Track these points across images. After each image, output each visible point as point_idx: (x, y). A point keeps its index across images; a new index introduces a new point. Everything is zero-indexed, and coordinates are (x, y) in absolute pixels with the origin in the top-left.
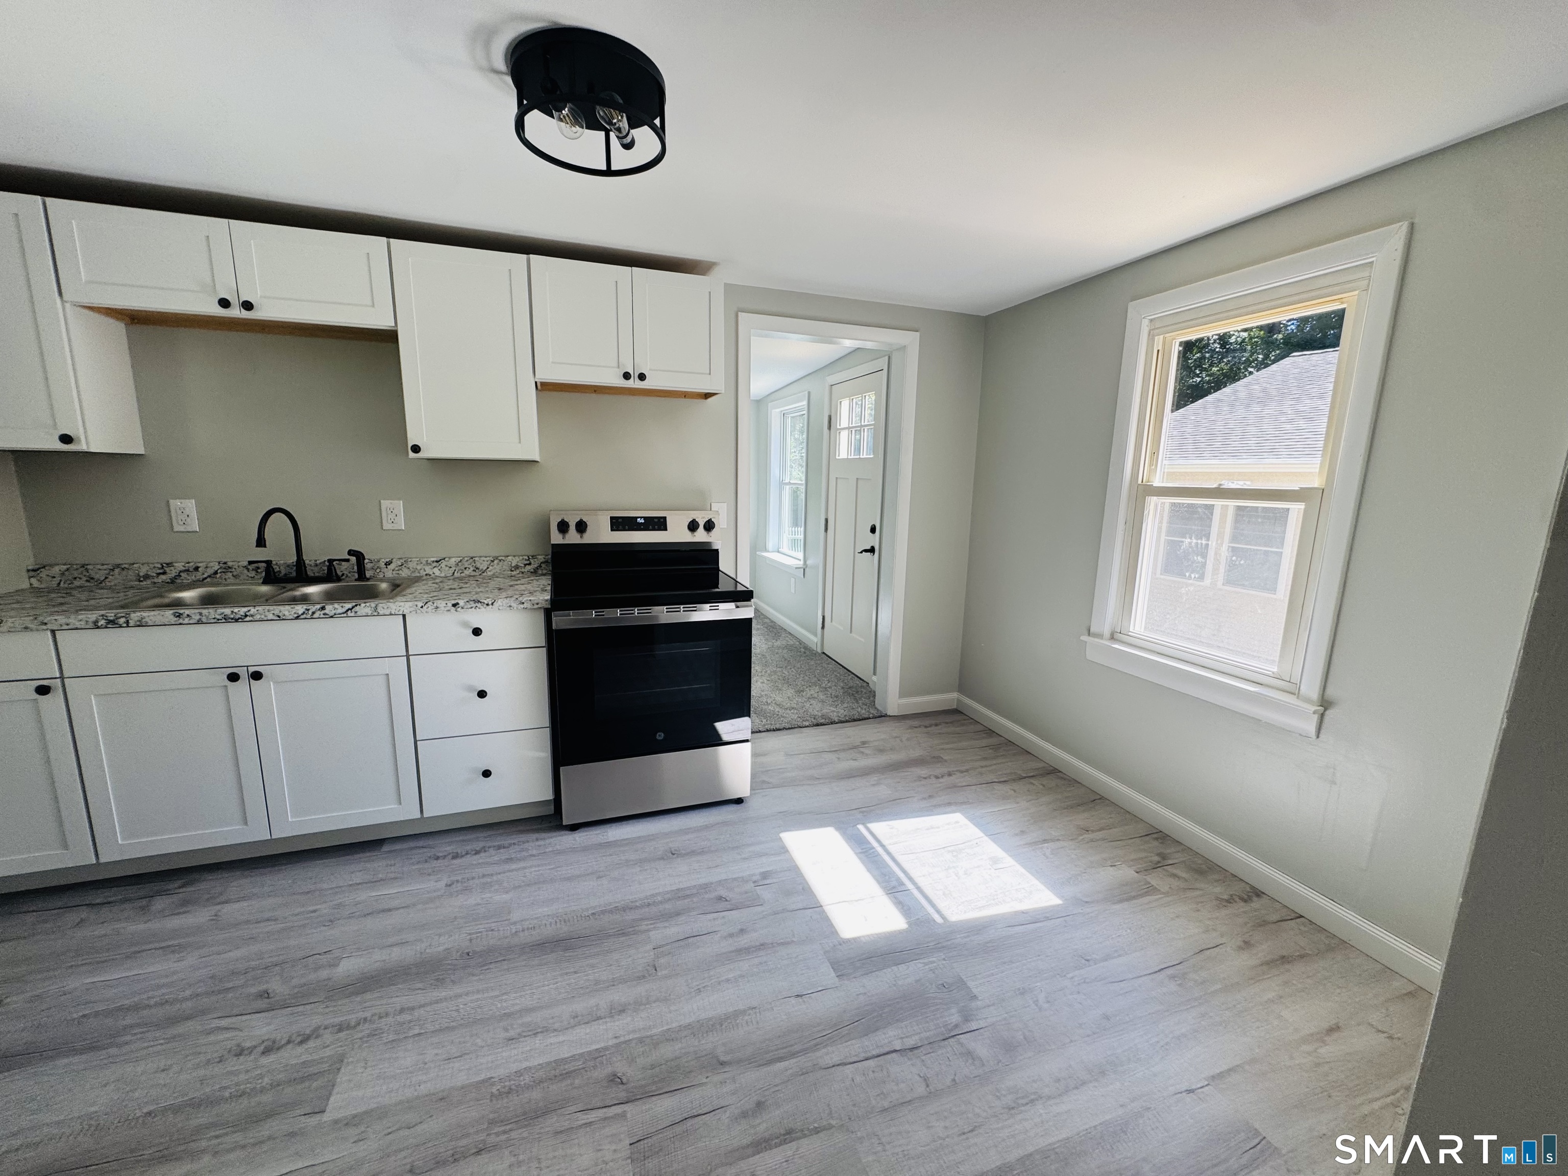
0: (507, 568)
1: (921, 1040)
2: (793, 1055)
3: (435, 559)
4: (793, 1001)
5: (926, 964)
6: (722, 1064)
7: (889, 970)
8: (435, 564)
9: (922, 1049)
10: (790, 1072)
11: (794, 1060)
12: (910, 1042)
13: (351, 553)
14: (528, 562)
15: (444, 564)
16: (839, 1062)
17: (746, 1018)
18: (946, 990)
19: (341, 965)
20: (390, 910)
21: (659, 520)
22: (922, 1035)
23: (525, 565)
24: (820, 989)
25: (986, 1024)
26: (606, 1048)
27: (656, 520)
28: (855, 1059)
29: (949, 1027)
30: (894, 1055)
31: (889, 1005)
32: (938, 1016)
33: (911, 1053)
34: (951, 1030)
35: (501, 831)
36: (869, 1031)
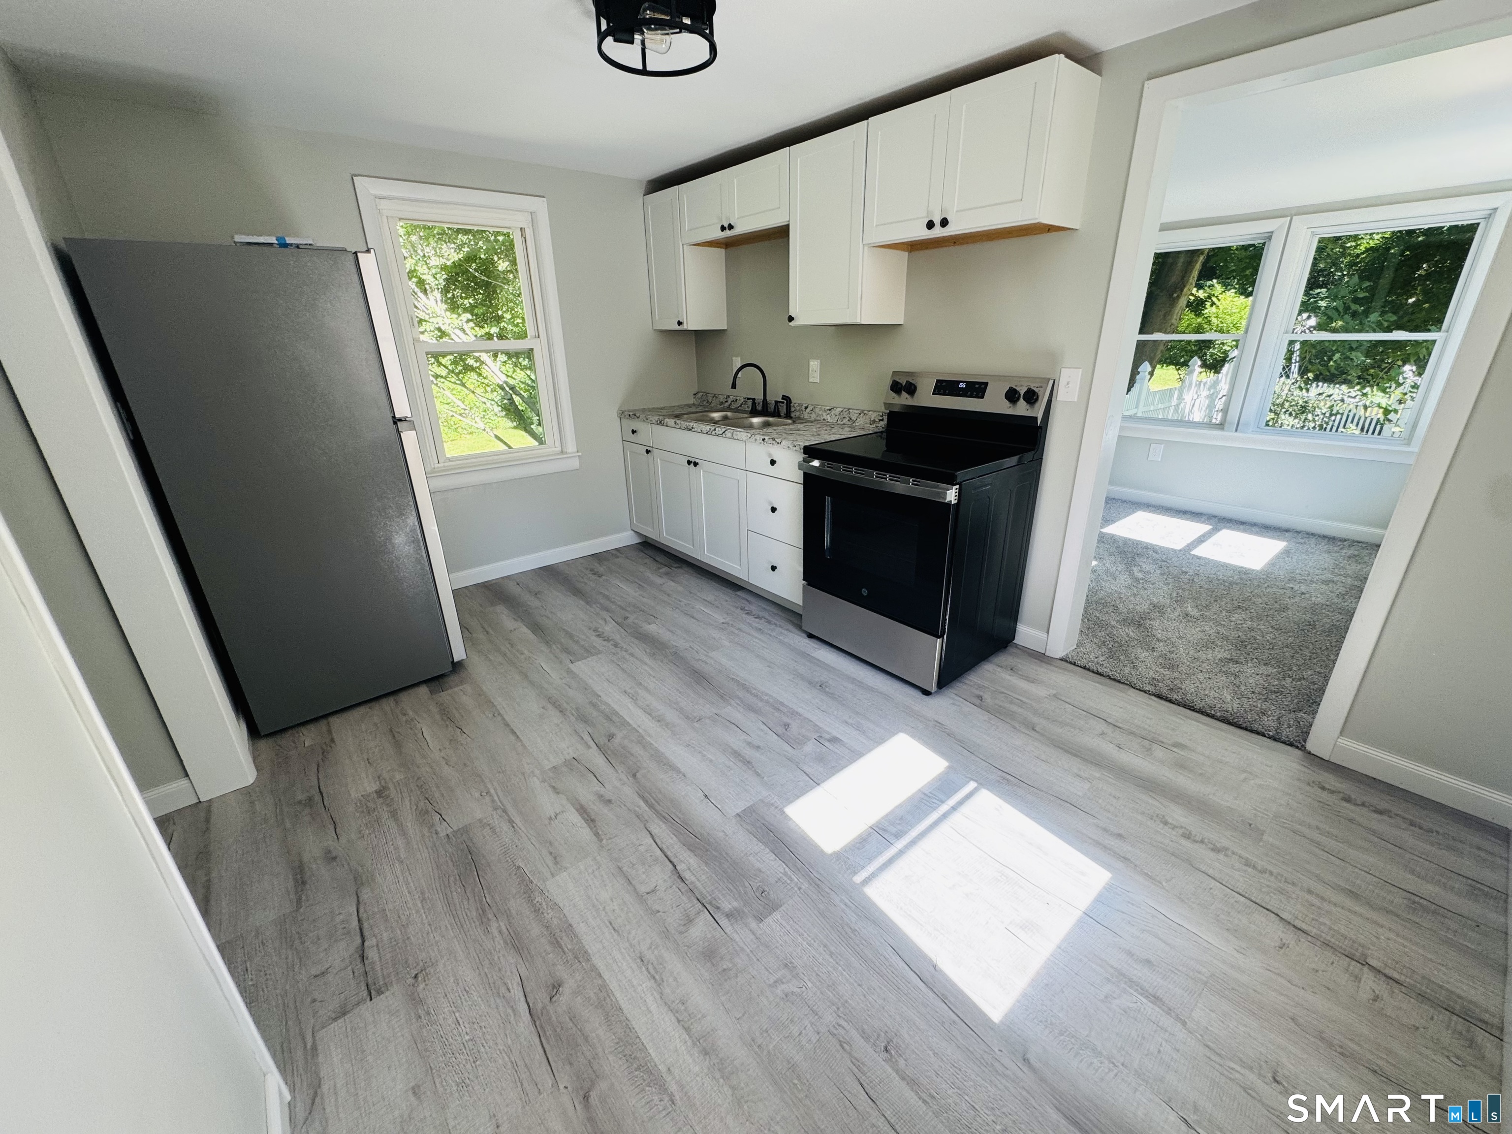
0: (868, 422)
1: (692, 883)
2: (651, 806)
3: (828, 408)
4: (701, 794)
5: (785, 874)
6: (634, 776)
7: (763, 847)
8: (828, 412)
9: (683, 884)
10: (637, 809)
11: (647, 808)
12: (687, 875)
13: (784, 397)
14: (881, 418)
15: (833, 412)
16: (653, 834)
17: (675, 775)
18: (758, 895)
19: (652, 625)
20: (693, 617)
21: (980, 386)
22: (697, 882)
23: (880, 420)
24: (719, 807)
25: (729, 933)
26: (630, 725)
27: (977, 386)
28: (659, 843)
29: (714, 902)
30: (671, 866)
31: (721, 854)
32: (724, 892)
33: (676, 877)
34: (710, 903)
35: (783, 615)
36: (692, 848)
